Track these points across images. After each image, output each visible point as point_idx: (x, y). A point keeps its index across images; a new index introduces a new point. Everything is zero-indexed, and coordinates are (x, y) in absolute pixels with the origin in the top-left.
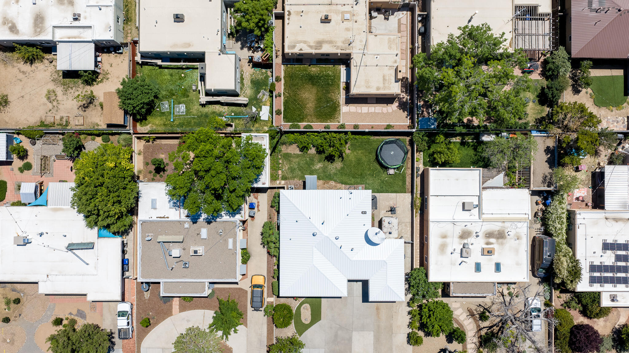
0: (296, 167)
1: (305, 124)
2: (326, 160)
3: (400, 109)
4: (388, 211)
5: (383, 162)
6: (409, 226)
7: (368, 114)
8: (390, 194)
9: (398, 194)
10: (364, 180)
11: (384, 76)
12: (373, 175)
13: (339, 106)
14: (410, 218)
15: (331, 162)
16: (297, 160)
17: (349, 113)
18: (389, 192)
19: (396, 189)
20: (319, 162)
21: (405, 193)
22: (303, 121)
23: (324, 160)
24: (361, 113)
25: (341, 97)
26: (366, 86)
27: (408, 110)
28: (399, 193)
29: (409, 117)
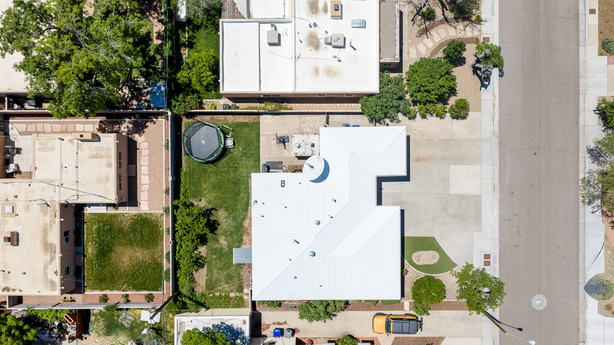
0: (225, 273)
1: (165, 261)
2: (216, 232)
3: (144, 132)
4: (285, 146)
5: (215, 155)
6: (305, 118)
7: (150, 175)
8: (261, 144)
9: (261, 133)
10: (242, 180)
11: (92, 157)
12: (236, 167)
13: (140, 215)
14: (293, 116)
15: (218, 224)
16: (215, 271)
17: (150, 201)
18: (259, 146)
19: (254, 135)
20: (218, 241)
21: (259, 123)
22: (162, 264)
23: (216, 234)
24: (150, 185)
25: (127, 212)
26: (106, 182)
27: (145, 120)
28: (259, 132)
29: (154, 120)
